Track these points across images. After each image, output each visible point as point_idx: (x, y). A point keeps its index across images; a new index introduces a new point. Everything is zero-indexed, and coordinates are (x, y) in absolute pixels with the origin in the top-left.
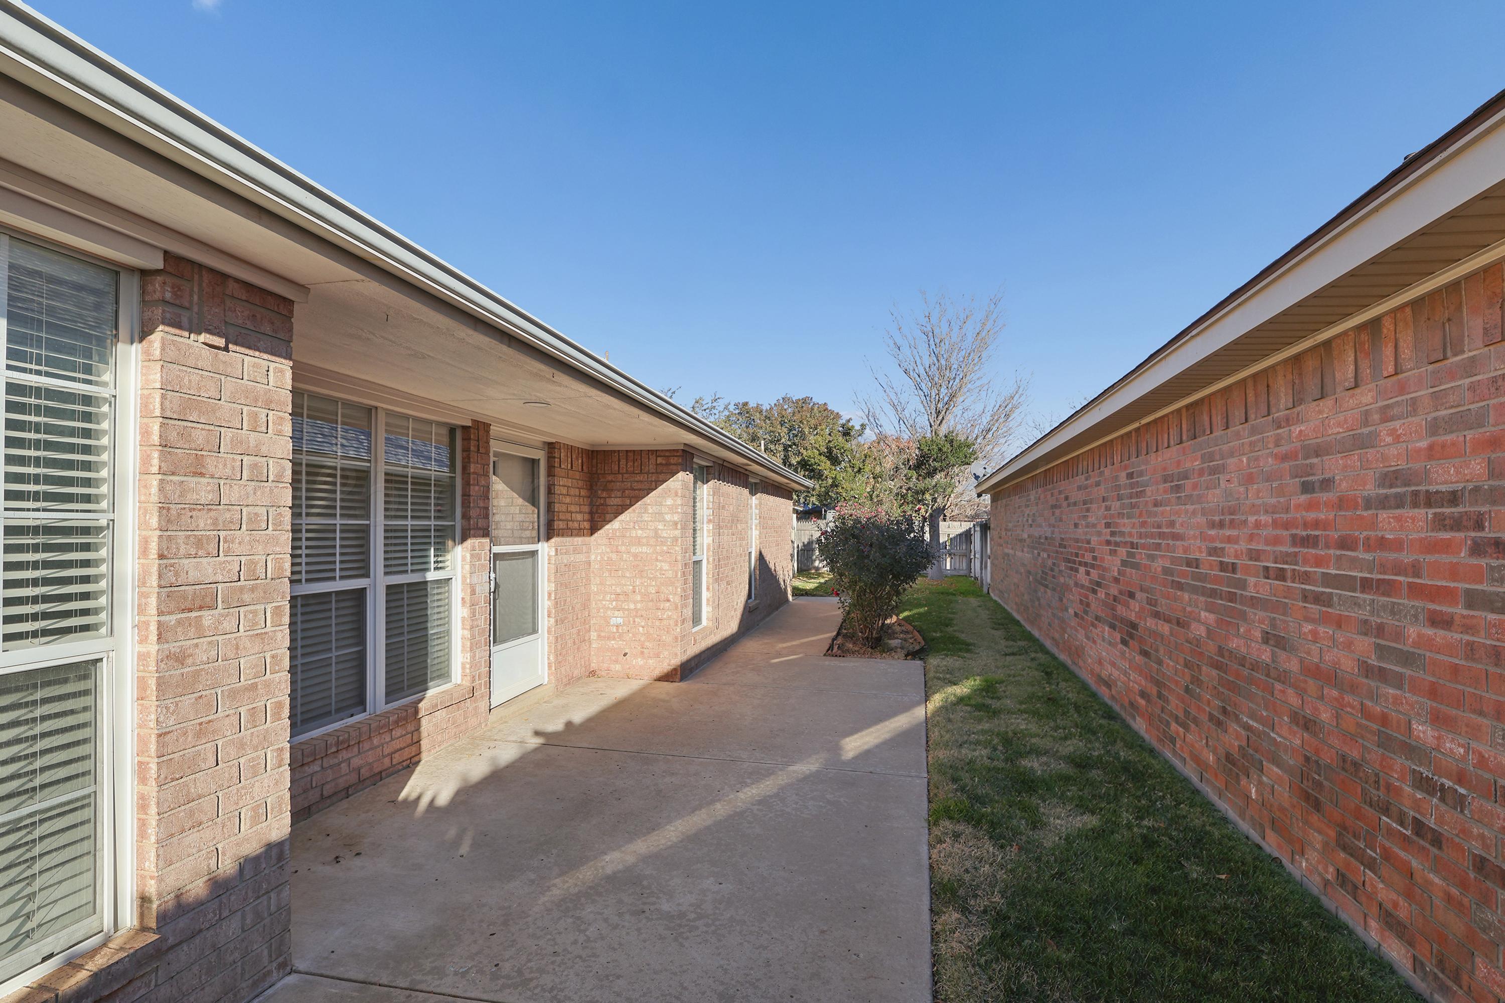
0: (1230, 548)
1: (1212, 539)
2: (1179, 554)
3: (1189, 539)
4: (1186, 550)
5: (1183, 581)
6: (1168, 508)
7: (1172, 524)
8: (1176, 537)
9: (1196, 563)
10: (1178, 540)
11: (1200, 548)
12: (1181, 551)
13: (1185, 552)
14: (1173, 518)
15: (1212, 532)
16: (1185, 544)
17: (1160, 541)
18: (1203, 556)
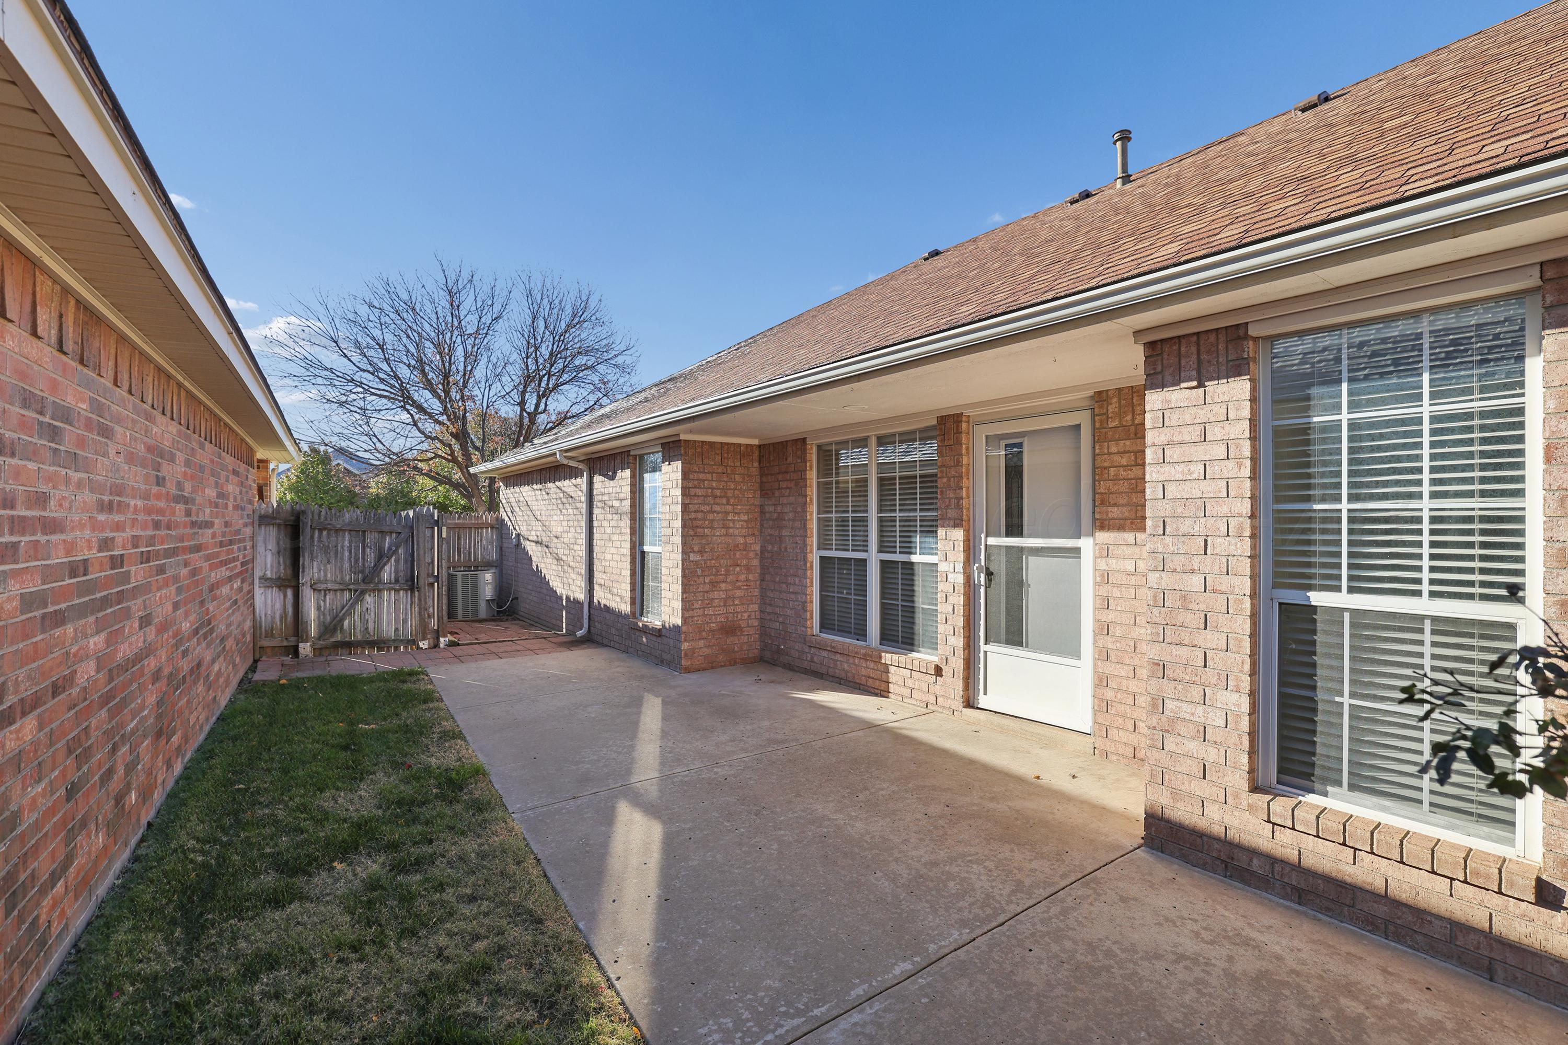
0: (120, 537)
1: (101, 527)
2: (58, 558)
3: (73, 529)
4: (70, 548)
5: (63, 606)
6: (32, 466)
7: (41, 500)
8: (51, 526)
9: (83, 567)
10: (53, 532)
11: (89, 541)
12: (61, 553)
13: (68, 553)
14: (43, 488)
15: (102, 517)
16: (69, 537)
17: (14, 539)
18: (93, 554)
